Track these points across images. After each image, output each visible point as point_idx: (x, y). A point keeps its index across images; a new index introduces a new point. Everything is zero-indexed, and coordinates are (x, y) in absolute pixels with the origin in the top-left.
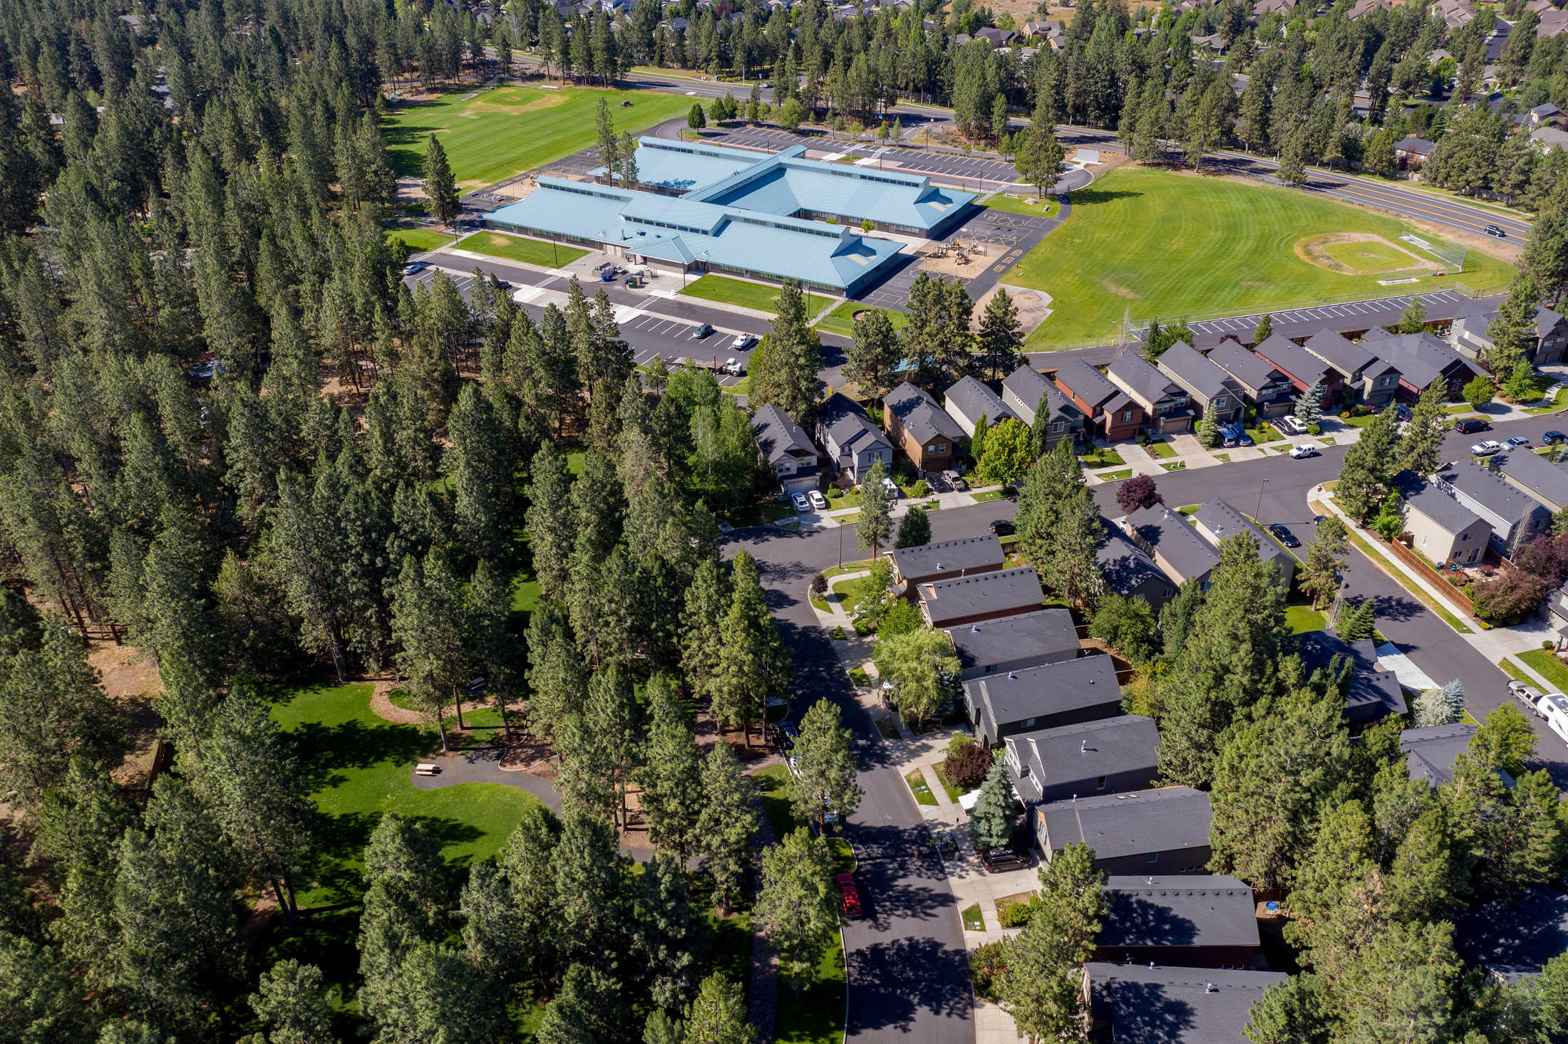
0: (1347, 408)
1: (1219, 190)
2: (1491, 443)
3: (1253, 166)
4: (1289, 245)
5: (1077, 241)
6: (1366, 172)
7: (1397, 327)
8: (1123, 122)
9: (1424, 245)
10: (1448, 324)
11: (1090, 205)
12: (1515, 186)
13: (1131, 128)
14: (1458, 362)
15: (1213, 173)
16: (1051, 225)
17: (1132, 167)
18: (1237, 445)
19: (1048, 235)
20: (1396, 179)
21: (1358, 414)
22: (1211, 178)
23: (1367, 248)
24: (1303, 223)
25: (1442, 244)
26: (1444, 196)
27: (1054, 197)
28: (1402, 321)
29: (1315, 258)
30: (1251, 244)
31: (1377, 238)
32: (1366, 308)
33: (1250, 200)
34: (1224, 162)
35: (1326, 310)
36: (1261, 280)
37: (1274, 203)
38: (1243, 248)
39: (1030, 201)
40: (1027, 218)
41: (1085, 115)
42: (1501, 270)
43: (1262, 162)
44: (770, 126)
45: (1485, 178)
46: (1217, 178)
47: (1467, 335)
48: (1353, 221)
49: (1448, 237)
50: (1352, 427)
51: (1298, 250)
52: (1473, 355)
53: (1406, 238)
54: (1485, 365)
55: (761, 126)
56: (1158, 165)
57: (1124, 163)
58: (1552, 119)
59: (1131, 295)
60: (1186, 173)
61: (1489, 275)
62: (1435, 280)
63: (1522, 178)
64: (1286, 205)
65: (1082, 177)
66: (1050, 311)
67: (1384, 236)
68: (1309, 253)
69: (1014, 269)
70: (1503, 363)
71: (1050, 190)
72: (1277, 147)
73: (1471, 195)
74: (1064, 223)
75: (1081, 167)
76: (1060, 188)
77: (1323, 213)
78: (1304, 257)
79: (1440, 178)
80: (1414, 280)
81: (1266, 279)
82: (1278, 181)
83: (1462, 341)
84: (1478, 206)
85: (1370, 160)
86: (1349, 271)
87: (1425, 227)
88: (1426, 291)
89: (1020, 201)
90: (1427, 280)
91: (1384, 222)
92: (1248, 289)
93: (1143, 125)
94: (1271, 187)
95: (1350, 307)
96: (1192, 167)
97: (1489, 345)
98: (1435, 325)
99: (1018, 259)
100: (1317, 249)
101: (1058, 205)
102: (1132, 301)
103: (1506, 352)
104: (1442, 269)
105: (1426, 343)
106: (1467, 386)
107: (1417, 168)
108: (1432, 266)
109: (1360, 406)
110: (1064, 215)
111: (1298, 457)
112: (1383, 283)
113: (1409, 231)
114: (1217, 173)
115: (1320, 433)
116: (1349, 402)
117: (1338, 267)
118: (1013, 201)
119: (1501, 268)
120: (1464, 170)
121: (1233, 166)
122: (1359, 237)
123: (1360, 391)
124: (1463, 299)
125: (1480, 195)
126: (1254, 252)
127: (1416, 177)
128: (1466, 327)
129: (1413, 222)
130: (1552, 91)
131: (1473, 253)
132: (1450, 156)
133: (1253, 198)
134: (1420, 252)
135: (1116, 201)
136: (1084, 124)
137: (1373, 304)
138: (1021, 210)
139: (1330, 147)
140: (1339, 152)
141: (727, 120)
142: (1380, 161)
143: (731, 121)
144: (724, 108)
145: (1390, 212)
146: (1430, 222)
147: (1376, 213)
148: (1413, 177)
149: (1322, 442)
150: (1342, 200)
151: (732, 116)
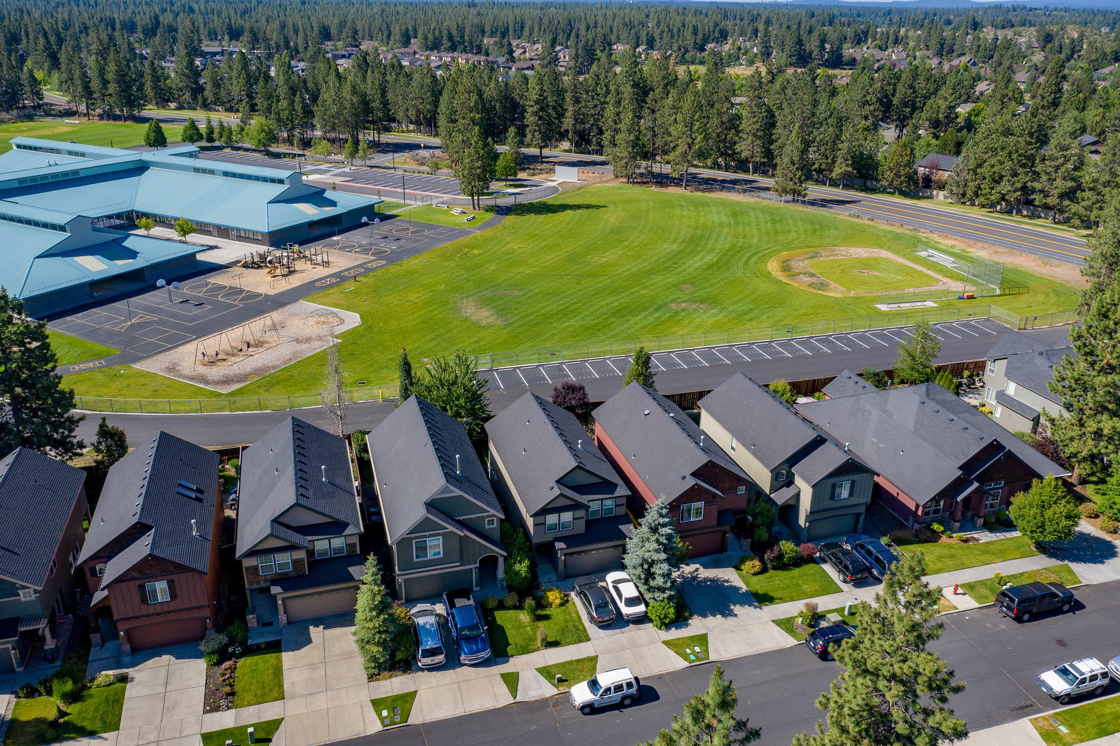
0: (758, 550)
1: (702, 205)
2: (1089, 666)
3: (755, 185)
4: (763, 260)
5: (475, 252)
6: (884, 191)
7: (890, 374)
8: (606, 139)
9: (947, 261)
10: (979, 367)
11: (529, 216)
12: (1062, 196)
14: (995, 447)
15: (703, 191)
16: (460, 234)
17: (614, 184)
18: (452, 662)
19: (443, 245)
20: (919, 198)
21: (781, 564)
22: (699, 194)
23: (866, 265)
24: (792, 236)
25: (971, 260)
26: (976, 213)
27: (491, 209)
28: (900, 363)
29: (793, 276)
30: (710, 258)
31: (884, 254)
32: (850, 343)
33: (733, 215)
34: (723, 181)
35: (786, 345)
36: (702, 301)
37: (761, 217)
38: (695, 263)
39: (457, 211)
40: (434, 227)
42: (1056, 292)
43: (764, 181)
44: (247, 150)
45: (1024, 188)
46: (705, 195)
47: (1012, 389)
48: (854, 236)
49: (981, 253)
50: (761, 599)
51: (773, 266)
52: (1025, 426)
53: (923, 254)
54: (1049, 449)
55: (239, 149)
56: (643, 183)
57: (607, 181)
58: (1093, 148)
59: (489, 320)
60: (673, 190)
61: (1041, 298)
62: (961, 304)
63: (1070, 184)
64: (777, 219)
65: (549, 192)
66: (334, 342)
67: (895, 251)
68: (787, 269)
69: (346, 284)
70: (1086, 448)
71: (490, 203)
73: (1009, 212)
74: (478, 233)
75: (554, 184)
77: (822, 227)
78: (777, 274)
79: (969, 193)
80: (930, 304)
81: (710, 301)
82: (776, 198)
83: (1002, 398)
84: (1018, 222)
85: (887, 176)
86: (836, 292)
87: (950, 242)
88: (946, 319)
89: (445, 212)
90: (949, 305)
91: (897, 237)
92: (676, 313)
94: (765, 202)
95: (825, 341)
96: (678, 184)
97: (1055, 410)
98: (957, 370)
99: (368, 271)
100: (800, 265)
101: (489, 216)
102: (484, 328)
103: (1091, 426)
104: (971, 289)
105: (931, 405)
106: (1019, 499)
107: (942, 186)
108: (957, 287)
109: (787, 546)
110: (486, 226)
111: (590, 709)
112: (883, 307)
113: (927, 245)
114: (710, 190)
115: (679, 620)
116: (763, 534)
117: (823, 286)
119: (1058, 290)
120: (997, 180)
121: (731, 185)
122: (860, 252)
123: (791, 509)
124: (1002, 330)
125: (1019, 212)
126: (711, 267)
127: (942, 195)
128: (1010, 375)
129: (935, 237)
130: (1088, 123)
131: (1016, 271)
132: (980, 166)
133: (738, 212)
134: (941, 270)
135: (568, 212)
137: (863, 338)
138: (437, 219)
139: (839, 161)
140: (850, 169)
141: (204, 144)
142: (897, 175)
143: (210, 145)
144: (197, 129)
145: (906, 227)
146: (956, 237)
147: (888, 228)
148: (938, 194)
149: (672, 652)
150: (850, 215)
151: (210, 139)
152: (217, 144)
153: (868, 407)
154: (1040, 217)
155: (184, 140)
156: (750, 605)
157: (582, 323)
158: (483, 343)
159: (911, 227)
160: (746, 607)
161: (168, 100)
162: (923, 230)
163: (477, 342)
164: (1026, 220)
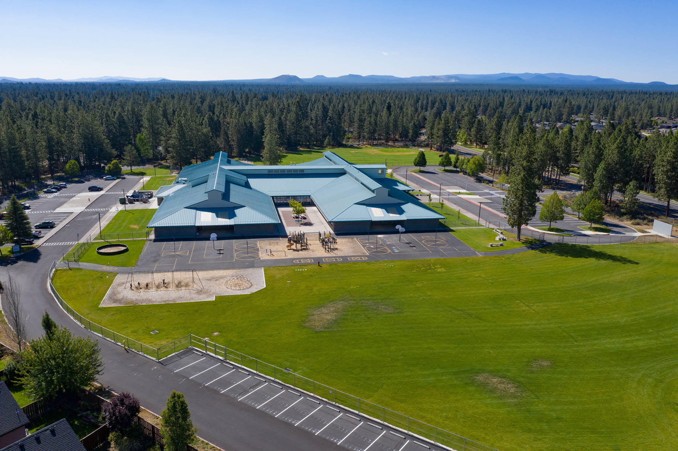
27: (535, 242)
39: (500, 237)
69: (310, 266)
74: (477, 257)
89: (493, 236)
92: (468, 384)
101: (517, 247)
118: (488, 234)
141: (451, 168)
143: (455, 169)
144: (450, 159)
151: (455, 166)
152: (458, 169)
155: (440, 165)
161: (486, 143)
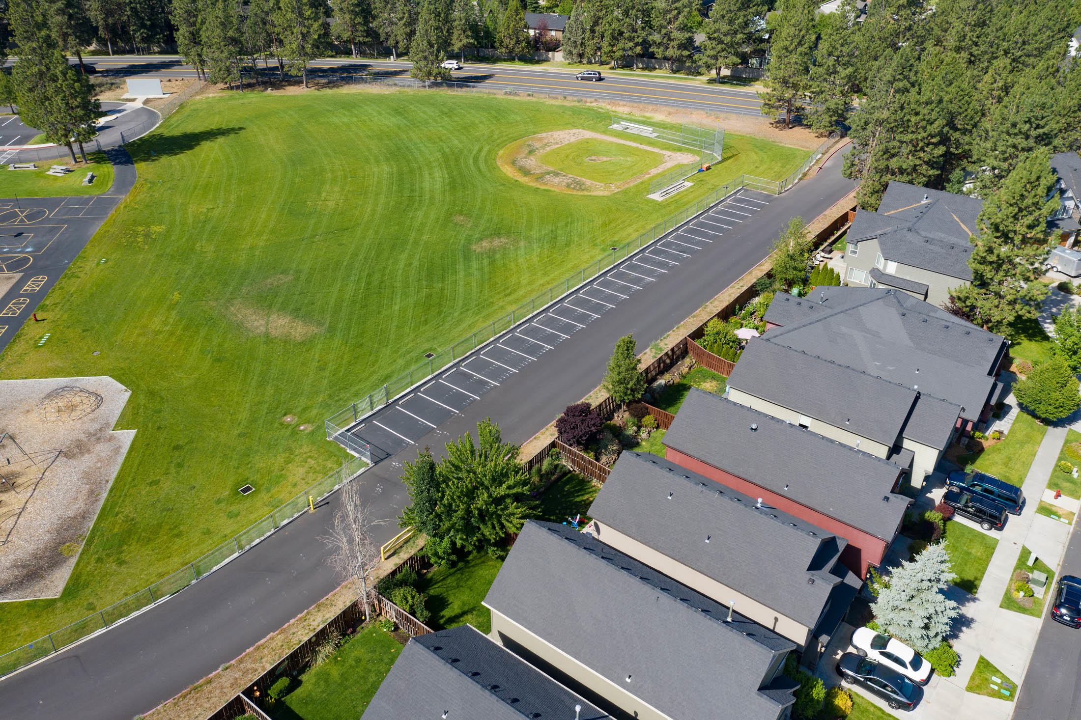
1: (349, 105)
3: (372, 70)
4: (492, 165)
5: (155, 229)
8: (182, 35)
9: (647, 131)
11: (165, 160)
13: (195, 39)
15: (324, 86)
16: (102, 206)
17: (215, 93)
19: (97, 229)
20: (538, 62)
22: (328, 92)
23: (589, 150)
24: (484, 129)
27: (101, 156)
29: (540, 178)
30: (440, 175)
31: (588, 134)
33: (397, 112)
34: (333, 70)
35: (633, 267)
36: (497, 234)
37: (428, 111)
39: (56, 170)
40: (52, 203)
41: (129, 39)
42: (757, 147)
43: (380, 64)
46: (335, 91)
47: (892, 268)
48: (540, 117)
49: (660, 116)
53: (617, 127)
56: (249, 86)
57: (202, 91)
59: (300, 330)
60: (292, 91)
61: (754, 156)
62: (707, 177)
64: (448, 112)
65: (144, 118)
66: (128, 436)
67: (591, 129)
68: (526, 172)
69: (31, 330)
71: (89, 147)
72: (391, 42)
73: (630, 66)
74: (125, 199)
75: (138, 104)
76: (107, 140)
77: (497, 113)
78: (523, 180)
80: (684, 184)
81: (504, 232)
82: (418, 83)
85: (505, 43)
86: (599, 189)
87: (625, 109)
89: (40, 174)
90: (701, 181)
91: (576, 112)
92: (490, 257)
93: (211, 32)
95: (659, 252)
96: (297, 82)
99: (37, 299)
100: (531, 162)
101: (109, 169)
102: (307, 344)
104: (699, 160)
107: (554, 46)
108: (684, 159)
109: (933, 517)
110: (123, 185)
113: (619, 119)
114: (331, 84)
117: (580, 186)
118: (26, 175)
121: (348, 74)
122: (565, 136)
124: (768, 199)
126: (453, 185)
127: (558, 56)
128: (887, 255)
129: (606, 106)
133: (399, 109)
134: (650, 142)
135: (206, 145)
136: (131, 52)
138: (42, 189)
139: (456, 33)
140: (472, 41)
142: (518, 42)
145: (570, 98)
146: (624, 103)
147: (553, 102)
148: (553, 56)
149: (986, 697)
150: (506, 93)
153: (844, 329)
154: (655, 68)
156: (968, 600)
157: (412, 300)
158: (331, 367)
159: (575, 99)
160: (967, 604)
162: (589, 100)
163: (322, 368)
164: (646, 73)
